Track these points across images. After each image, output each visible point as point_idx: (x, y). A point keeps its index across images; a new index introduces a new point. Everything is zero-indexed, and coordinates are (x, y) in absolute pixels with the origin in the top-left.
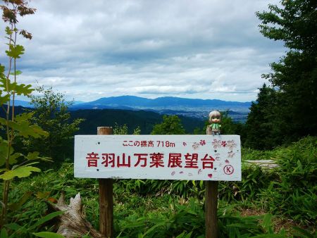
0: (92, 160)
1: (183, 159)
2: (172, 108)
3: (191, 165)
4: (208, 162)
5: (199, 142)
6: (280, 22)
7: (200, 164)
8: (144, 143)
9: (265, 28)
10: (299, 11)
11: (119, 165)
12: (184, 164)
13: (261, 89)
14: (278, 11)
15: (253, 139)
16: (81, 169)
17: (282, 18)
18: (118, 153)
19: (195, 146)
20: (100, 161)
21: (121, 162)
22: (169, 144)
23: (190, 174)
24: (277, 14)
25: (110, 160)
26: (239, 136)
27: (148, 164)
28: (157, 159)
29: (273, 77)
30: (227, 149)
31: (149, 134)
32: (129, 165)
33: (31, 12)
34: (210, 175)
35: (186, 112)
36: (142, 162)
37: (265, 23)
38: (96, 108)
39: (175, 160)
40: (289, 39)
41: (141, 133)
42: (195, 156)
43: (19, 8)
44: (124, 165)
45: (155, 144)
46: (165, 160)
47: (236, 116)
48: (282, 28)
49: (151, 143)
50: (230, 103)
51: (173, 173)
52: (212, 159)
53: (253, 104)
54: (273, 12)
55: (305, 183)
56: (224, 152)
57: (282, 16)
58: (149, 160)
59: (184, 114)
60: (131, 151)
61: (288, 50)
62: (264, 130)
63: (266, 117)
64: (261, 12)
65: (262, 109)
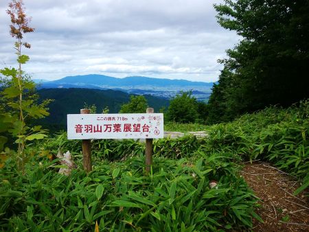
0: (79, 129)
1: (132, 127)
2: (141, 88)
3: (136, 130)
4: (146, 128)
5: (141, 117)
6: (233, 15)
7: (141, 129)
8: (110, 119)
9: (222, 19)
10: (249, 6)
11: (95, 131)
12: (132, 130)
13: (222, 71)
14: (232, 5)
15: (213, 116)
16: (72, 134)
17: (236, 11)
18: (94, 124)
19: (139, 120)
20: (83, 129)
21: (96, 130)
22: (124, 119)
23: (136, 135)
24: (231, 7)
25: (89, 128)
26: (162, 114)
27: (112, 130)
28: (117, 127)
29: (227, 62)
30: (156, 121)
31: (117, 113)
32: (101, 131)
33: (31, 30)
34: (147, 136)
35: (154, 92)
36: (109, 129)
37: (221, 14)
38: (61, 87)
39: (127, 128)
40: (241, 29)
41: (109, 113)
42: (139, 125)
43: (23, 28)
44: (98, 131)
45: (116, 119)
46: (122, 128)
47: (201, 96)
48: (235, 19)
49: (113, 118)
50: (196, 84)
51: (126, 135)
52: (148, 126)
53: (215, 85)
54: (228, 5)
55: (220, 145)
56: (154, 123)
57: (235, 9)
58: (113, 128)
59: (152, 94)
60: (102, 123)
61: (242, 38)
62: (222, 108)
63: (224, 97)
64: (218, 5)
65: (221, 89)
